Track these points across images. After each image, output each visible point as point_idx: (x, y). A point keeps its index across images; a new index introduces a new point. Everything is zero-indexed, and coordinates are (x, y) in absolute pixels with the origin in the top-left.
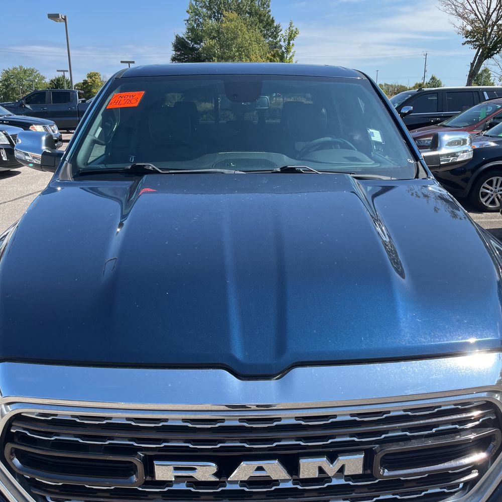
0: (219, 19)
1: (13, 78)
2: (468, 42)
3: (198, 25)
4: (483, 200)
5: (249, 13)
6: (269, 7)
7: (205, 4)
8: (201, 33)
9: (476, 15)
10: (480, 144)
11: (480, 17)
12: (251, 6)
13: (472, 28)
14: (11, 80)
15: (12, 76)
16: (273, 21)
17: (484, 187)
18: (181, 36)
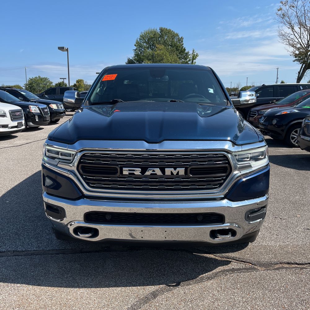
0: (153, 49)
1: (34, 83)
2: (296, 60)
3: (141, 53)
4: (292, 141)
5: (170, 46)
6: (182, 42)
7: (146, 41)
8: (142, 57)
9: (301, 45)
10: (290, 111)
11: (303, 46)
12: (172, 42)
13: (299, 52)
14: (34, 84)
15: (34, 82)
16: (185, 50)
17: (293, 134)
18: (131, 58)
